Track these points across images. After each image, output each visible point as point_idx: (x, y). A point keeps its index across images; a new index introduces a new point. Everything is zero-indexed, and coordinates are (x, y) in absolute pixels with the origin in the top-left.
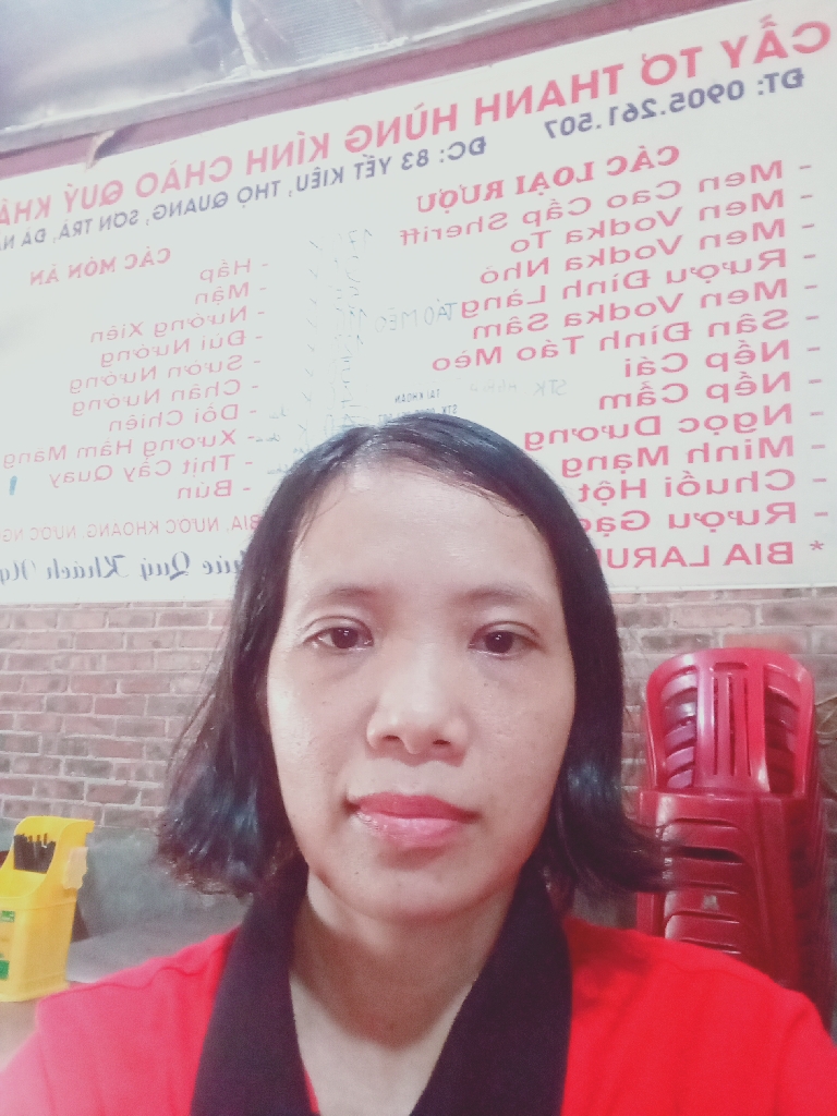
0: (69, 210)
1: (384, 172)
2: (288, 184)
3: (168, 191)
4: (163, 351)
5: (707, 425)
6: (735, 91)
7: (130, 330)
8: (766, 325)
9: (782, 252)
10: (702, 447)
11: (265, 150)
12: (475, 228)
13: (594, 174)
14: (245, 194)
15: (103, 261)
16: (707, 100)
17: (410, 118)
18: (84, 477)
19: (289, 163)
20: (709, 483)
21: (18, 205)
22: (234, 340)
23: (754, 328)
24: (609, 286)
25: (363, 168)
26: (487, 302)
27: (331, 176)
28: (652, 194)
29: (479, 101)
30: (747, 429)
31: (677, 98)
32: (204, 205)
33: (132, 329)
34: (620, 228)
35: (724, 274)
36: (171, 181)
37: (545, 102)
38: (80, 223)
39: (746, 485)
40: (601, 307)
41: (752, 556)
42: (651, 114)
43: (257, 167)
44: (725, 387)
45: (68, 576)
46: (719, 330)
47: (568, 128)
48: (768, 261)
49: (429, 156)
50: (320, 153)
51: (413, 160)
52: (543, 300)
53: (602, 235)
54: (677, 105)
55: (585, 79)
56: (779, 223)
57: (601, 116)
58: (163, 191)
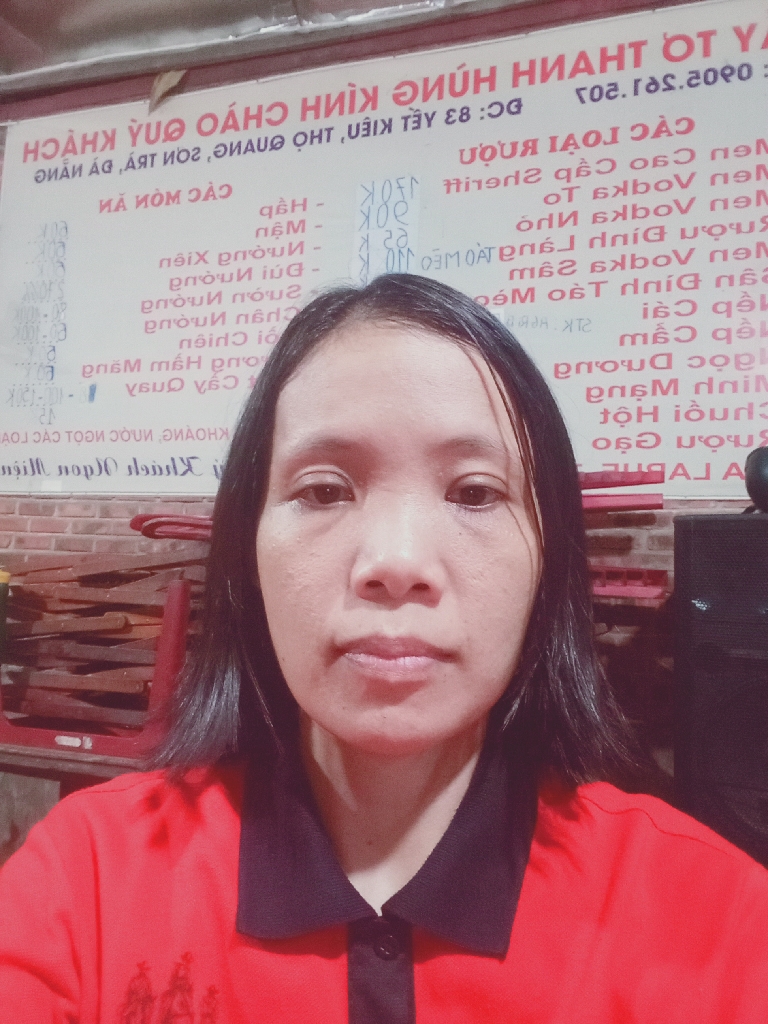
0: (134, 144)
1: (429, 125)
2: (340, 131)
3: (228, 131)
4: (227, 278)
5: (712, 362)
6: (744, 72)
7: (195, 258)
8: (764, 279)
10: (707, 381)
11: (318, 99)
12: (512, 181)
13: (619, 138)
14: (300, 139)
15: (169, 194)
16: (720, 77)
17: (453, 77)
18: (158, 387)
19: (341, 112)
20: (712, 412)
21: (85, 136)
22: (293, 271)
23: (754, 282)
24: (630, 239)
25: (410, 121)
26: (522, 247)
27: (381, 126)
28: (671, 158)
29: (516, 66)
30: (746, 367)
31: (694, 75)
32: (262, 147)
33: (197, 258)
34: (641, 188)
35: (731, 232)
36: (231, 122)
37: (575, 71)
38: (145, 157)
39: (744, 414)
40: (623, 257)
42: (670, 88)
43: (310, 114)
44: (729, 331)
45: (148, 472)
46: (725, 282)
47: (596, 95)
49: (470, 112)
50: (370, 105)
51: (456, 116)
52: (572, 247)
53: (625, 194)
54: (694, 82)
55: (612, 52)
57: (626, 86)
58: (223, 131)
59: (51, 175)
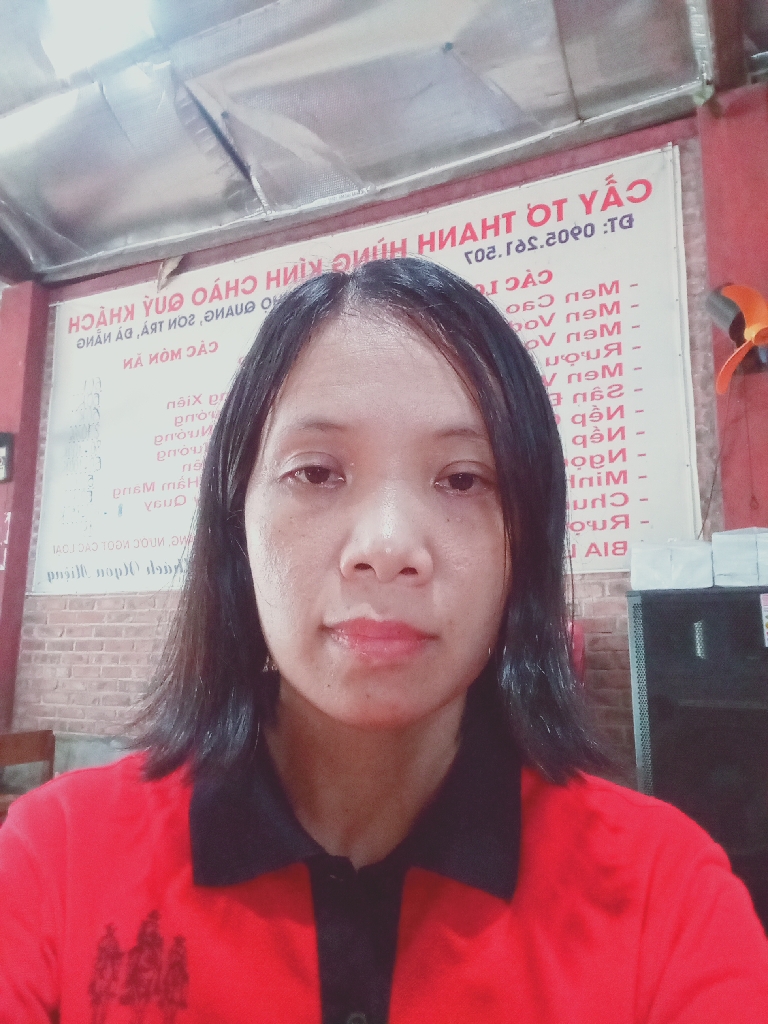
0: (147, 314)
3: (214, 301)
5: (573, 462)
6: (589, 231)
7: (193, 400)
8: (609, 395)
9: (619, 345)
11: (278, 271)
13: (497, 290)
14: (266, 303)
15: (173, 352)
16: (570, 237)
17: (375, 248)
18: (168, 504)
19: (295, 281)
20: (575, 503)
21: (112, 310)
23: (602, 397)
28: (536, 304)
29: (421, 237)
30: (598, 465)
31: (551, 236)
32: (239, 311)
35: (583, 359)
36: (216, 294)
37: (464, 239)
38: (155, 324)
39: (599, 503)
41: (602, 551)
42: (534, 248)
43: (273, 284)
44: (584, 437)
45: (161, 572)
46: (580, 398)
47: (480, 254)
48: (611, 351)
54: (551, 241)
55: (490, 222)
56: (617, 325)
57: (501, 249)
58: (211, 301)
59: (89, 342)
